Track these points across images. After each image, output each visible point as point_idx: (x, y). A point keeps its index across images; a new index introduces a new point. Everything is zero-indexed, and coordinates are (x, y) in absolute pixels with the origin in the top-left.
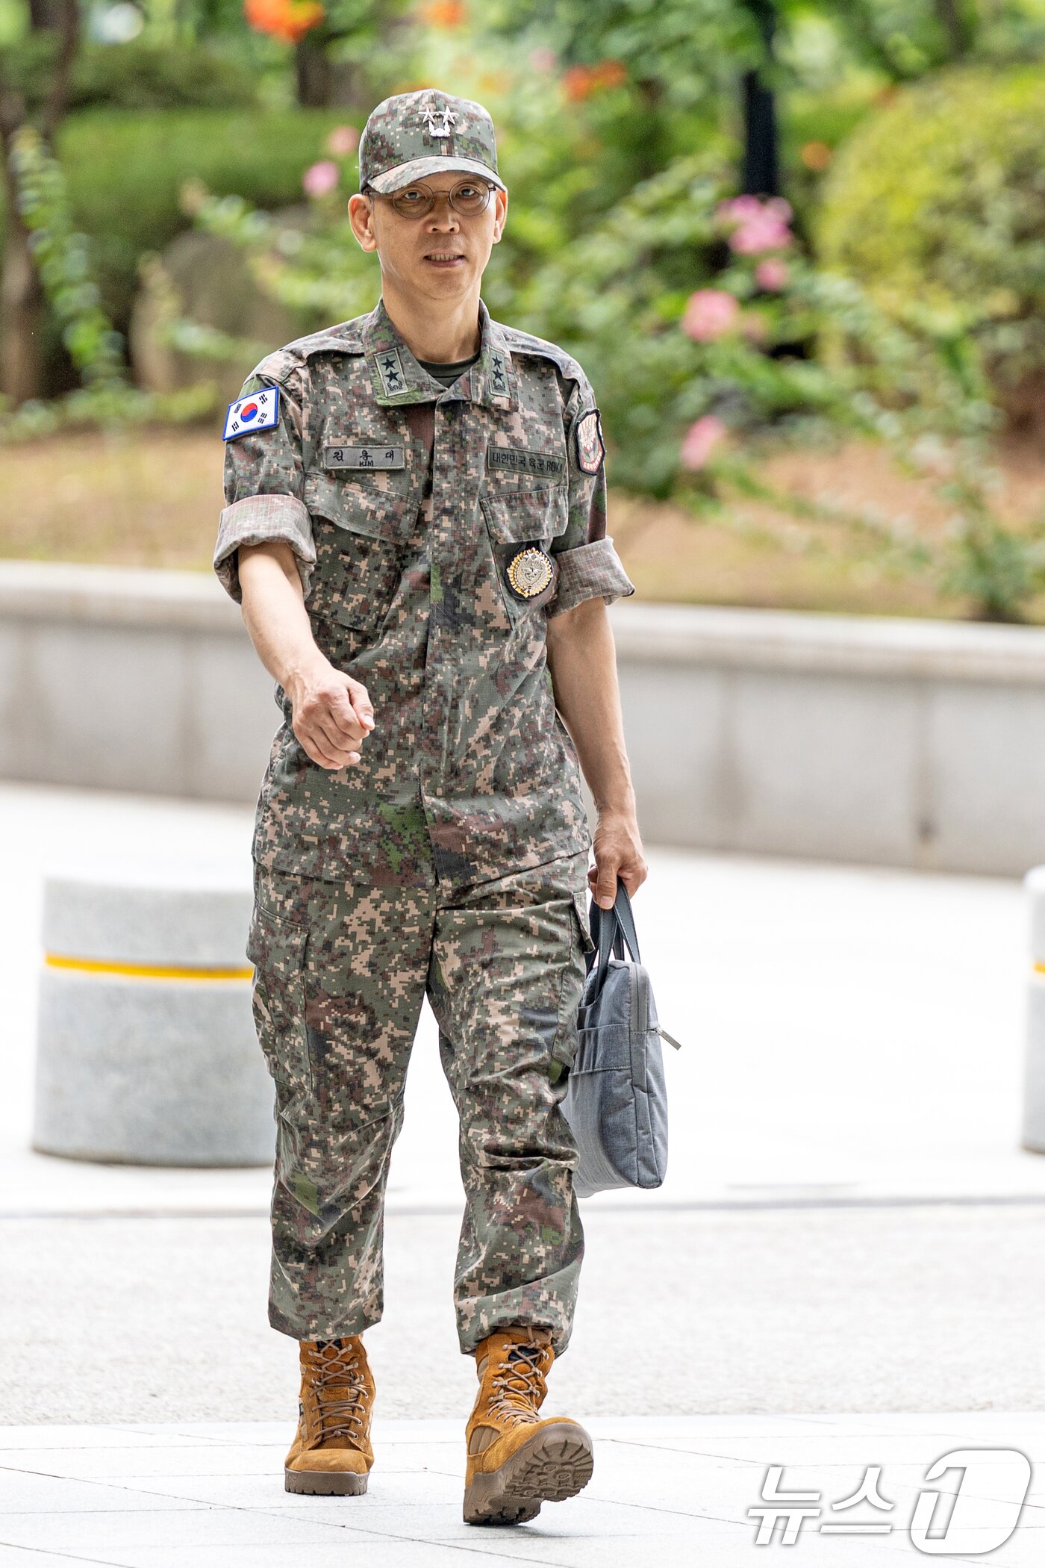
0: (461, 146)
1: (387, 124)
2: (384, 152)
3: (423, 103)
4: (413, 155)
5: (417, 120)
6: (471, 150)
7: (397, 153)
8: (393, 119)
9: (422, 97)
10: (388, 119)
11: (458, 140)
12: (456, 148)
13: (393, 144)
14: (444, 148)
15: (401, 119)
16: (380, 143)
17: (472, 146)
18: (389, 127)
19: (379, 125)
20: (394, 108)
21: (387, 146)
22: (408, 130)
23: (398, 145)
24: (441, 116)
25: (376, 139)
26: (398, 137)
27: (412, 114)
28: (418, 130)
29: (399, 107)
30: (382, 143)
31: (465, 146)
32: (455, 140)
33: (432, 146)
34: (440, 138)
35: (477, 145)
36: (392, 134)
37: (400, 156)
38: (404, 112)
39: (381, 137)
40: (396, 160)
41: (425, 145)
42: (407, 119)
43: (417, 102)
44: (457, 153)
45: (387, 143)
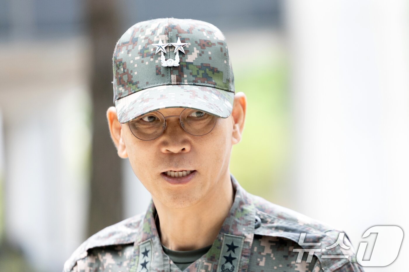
0: (191, 74)
1: (129, 52)
2: (125, 78)
3: (158, 34)
4: (147, 83)
5: (152, 50)
6: (200, 76)
7: (134, 80)
8: (133, 48)
9: (158, 28)
10: (130, 47)
11: (188, 68)
12: (185, 76)
13: (131, 72)
14: (174, 77)
15: (140, 48)
16: (122, 69)
17: (201, 72)
18: (130, 55)
19: (122, 52)
20: (136, 37)
21: (127, 73)
22: (145, 59)
23: (136, 73)
24: (172, 47)
25: (120, 65)
26: (136, 66)
27: (148, 44)
28: (152, 60)
29: (140, 36)
30: (124, 69)
31: (195, 73)
32: (185, 69)
33: (163, 75)
34: (170, 67)
35: (207, 70)
36: (132, 62)
37: (137, 83)
38: (143, 41)
39: (123, 64)
40: (134, 87)
41: (157, 74)
42: (145, 48)
43: (153, 33)
44: (186, 81)
45: (128, 70)
